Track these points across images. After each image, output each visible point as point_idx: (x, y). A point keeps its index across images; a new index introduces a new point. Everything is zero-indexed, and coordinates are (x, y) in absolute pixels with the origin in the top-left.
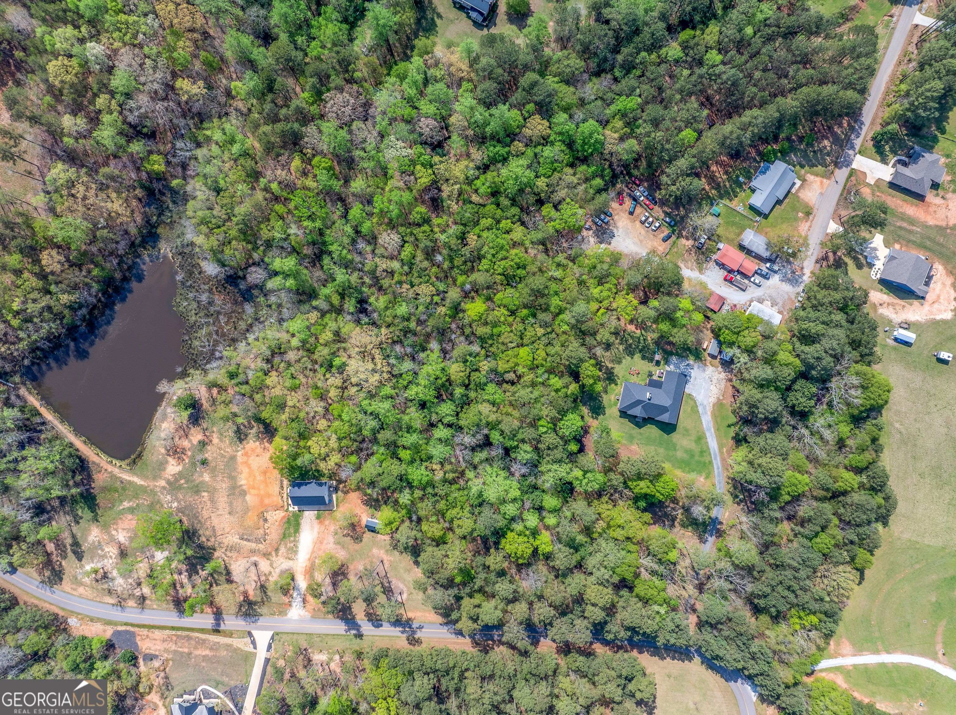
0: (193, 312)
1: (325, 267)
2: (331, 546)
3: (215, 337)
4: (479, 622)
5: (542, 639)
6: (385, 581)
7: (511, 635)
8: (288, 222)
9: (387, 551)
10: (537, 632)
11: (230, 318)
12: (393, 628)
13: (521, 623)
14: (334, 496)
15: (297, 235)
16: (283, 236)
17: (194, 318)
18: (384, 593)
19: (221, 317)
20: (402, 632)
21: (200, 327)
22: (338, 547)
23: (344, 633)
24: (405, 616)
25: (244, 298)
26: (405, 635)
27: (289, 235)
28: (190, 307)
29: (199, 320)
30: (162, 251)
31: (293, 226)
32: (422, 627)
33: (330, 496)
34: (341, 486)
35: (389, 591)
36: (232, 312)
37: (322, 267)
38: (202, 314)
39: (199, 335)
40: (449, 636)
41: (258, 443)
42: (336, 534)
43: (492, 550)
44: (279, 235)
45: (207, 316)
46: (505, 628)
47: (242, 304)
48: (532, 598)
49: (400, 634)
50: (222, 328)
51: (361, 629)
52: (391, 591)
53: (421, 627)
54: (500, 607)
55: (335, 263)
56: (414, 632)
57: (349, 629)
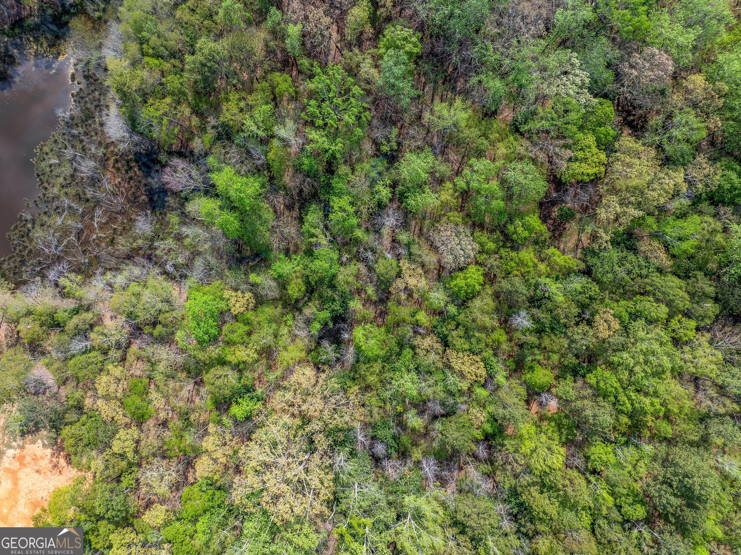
0: (61, 180)
1: (306, 227)
3: (72, 237)
8: (284, 112)
11: (112, 220)
15: (285, 143)
16: (261, 133)
17: (56, 190)
19: (99, 212)
21: (59, 211)
25: (151, 200)
27: (273, 137)
28: (57, 171)
29: (63, 198)
30: (61, 58)
31: (290, 124)
36: (120, 213)
37: (301, 220)
38: (72, 191)
39: (50, 222)
41: (49, 451)
44: (254, 128)
45: (79, 197)
47: (142, 207)
50: (92, 230)
55: (326, 227)
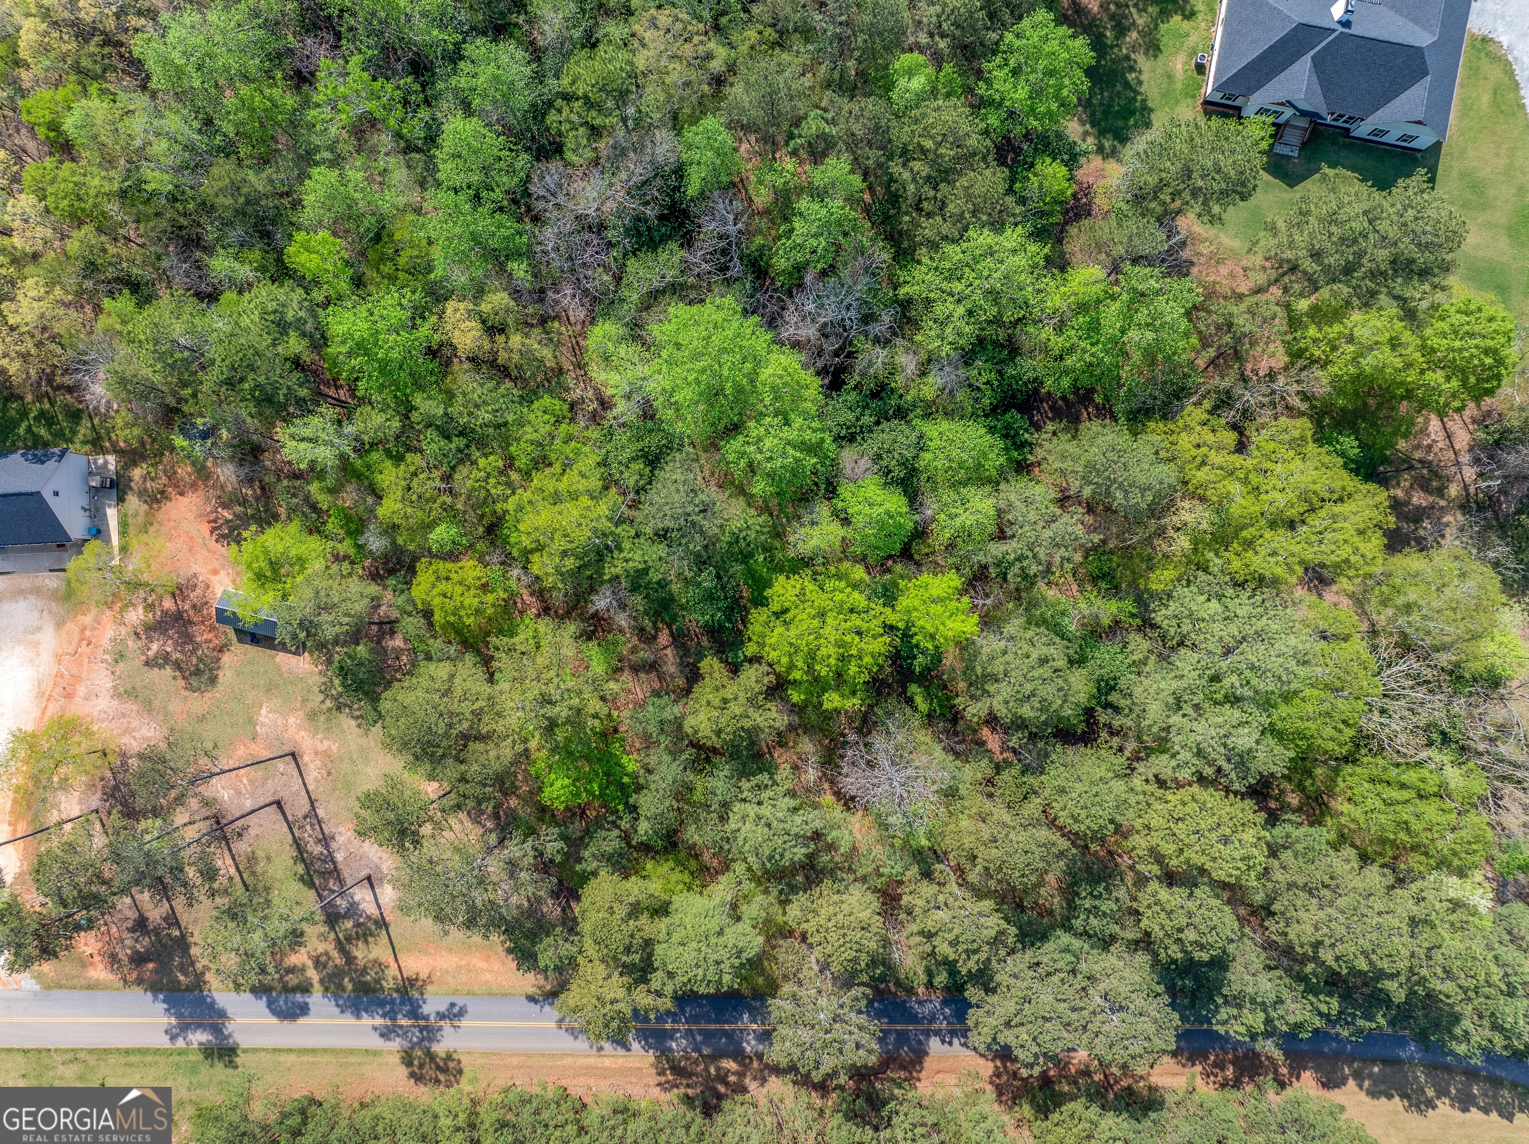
2: (104, 704)
4: (657, 980)
5: (934, 1044)
6: (308, 835)
7: (805, 1035)
9: (312, 716)
10: (913, 1018)
12: (348, 1020)
13: (847, 981)
14: (112, 514)
18: (308, 881)
20: (386, 1034)
22: (132, 707)
23: (164, 1042)
24: (393, 971)
26: (396, 1044)
32: (461, 1013)
33: (96, 514)
34: (137, 473)
35: (324, 874)
40: (567, 1042)
42: (120, 657)
43: (711, 665)
46: (780, 1006)
48: (892, 867)
49: (377, 1042)
51: (230, 1027)
52: (336, 872)
53: (454, 1014)
54: (751, 910)
56: (429, 1033)
57: (184, 1028)
